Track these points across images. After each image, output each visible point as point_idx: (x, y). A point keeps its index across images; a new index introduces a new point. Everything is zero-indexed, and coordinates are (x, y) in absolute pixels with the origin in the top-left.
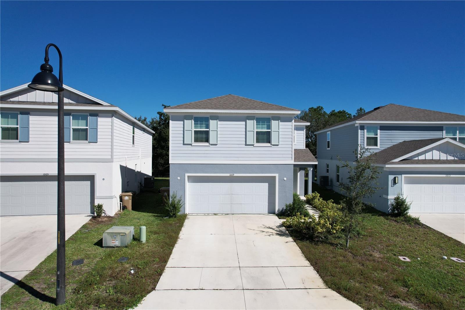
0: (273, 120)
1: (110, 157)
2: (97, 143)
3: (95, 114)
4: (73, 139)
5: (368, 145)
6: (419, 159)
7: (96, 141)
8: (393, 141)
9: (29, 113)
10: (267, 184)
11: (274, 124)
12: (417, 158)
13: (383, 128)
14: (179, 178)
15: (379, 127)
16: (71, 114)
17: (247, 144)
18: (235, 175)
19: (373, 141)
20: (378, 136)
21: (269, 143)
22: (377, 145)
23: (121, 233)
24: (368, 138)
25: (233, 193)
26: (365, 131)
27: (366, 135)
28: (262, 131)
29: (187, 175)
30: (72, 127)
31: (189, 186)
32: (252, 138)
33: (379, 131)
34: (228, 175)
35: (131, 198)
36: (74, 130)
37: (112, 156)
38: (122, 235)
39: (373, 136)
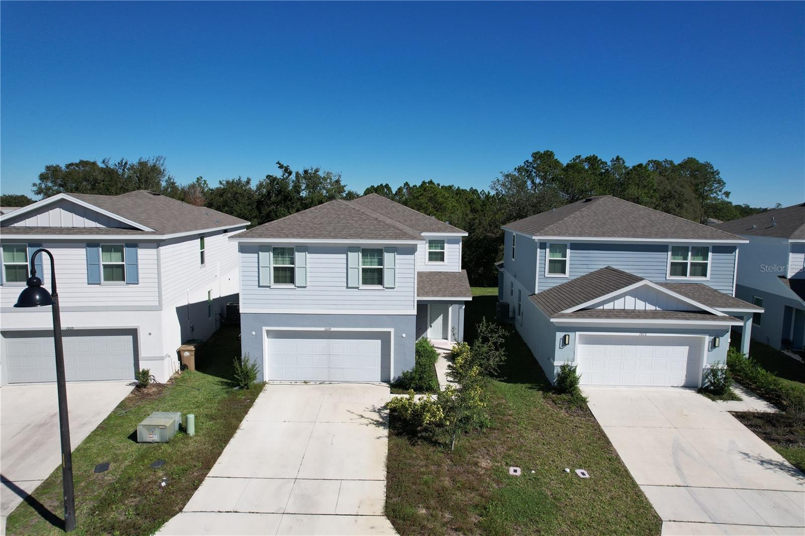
0: (386, 252)
1: (157, 304)
2: (138, 284)
3: (134, 244)
4: (105, 279)
5: (551, 271)
6: (605, 308)
7: (136, 282)
8: (589, 266)
9: (41, 244)
10: (380, 341)
11: (388, 257)
12: (601, 307)
13: (575, 246)
14: (254, 333)
15: (569, 246)
16: (99, 244)
17: (349, 286)
18: (333, 329)
19: (559, 266)
20: (568, 259)
21: (380, 285)
22: (565, 273)
23: (161, 425)
24: (550, 261)
25: (332, 354)
26: (548, 250)
27: (549, 256)
28: (371, 268)
29: (265, 329)
30: (102, 263)
31: (267, 342)
32: (356, 277)
33: (568, 251)
34: (323, 329)
35: (193, 353)
36: (105, 266)
37: (160, 301)
38: (161, 428)
39: (558, 258)
